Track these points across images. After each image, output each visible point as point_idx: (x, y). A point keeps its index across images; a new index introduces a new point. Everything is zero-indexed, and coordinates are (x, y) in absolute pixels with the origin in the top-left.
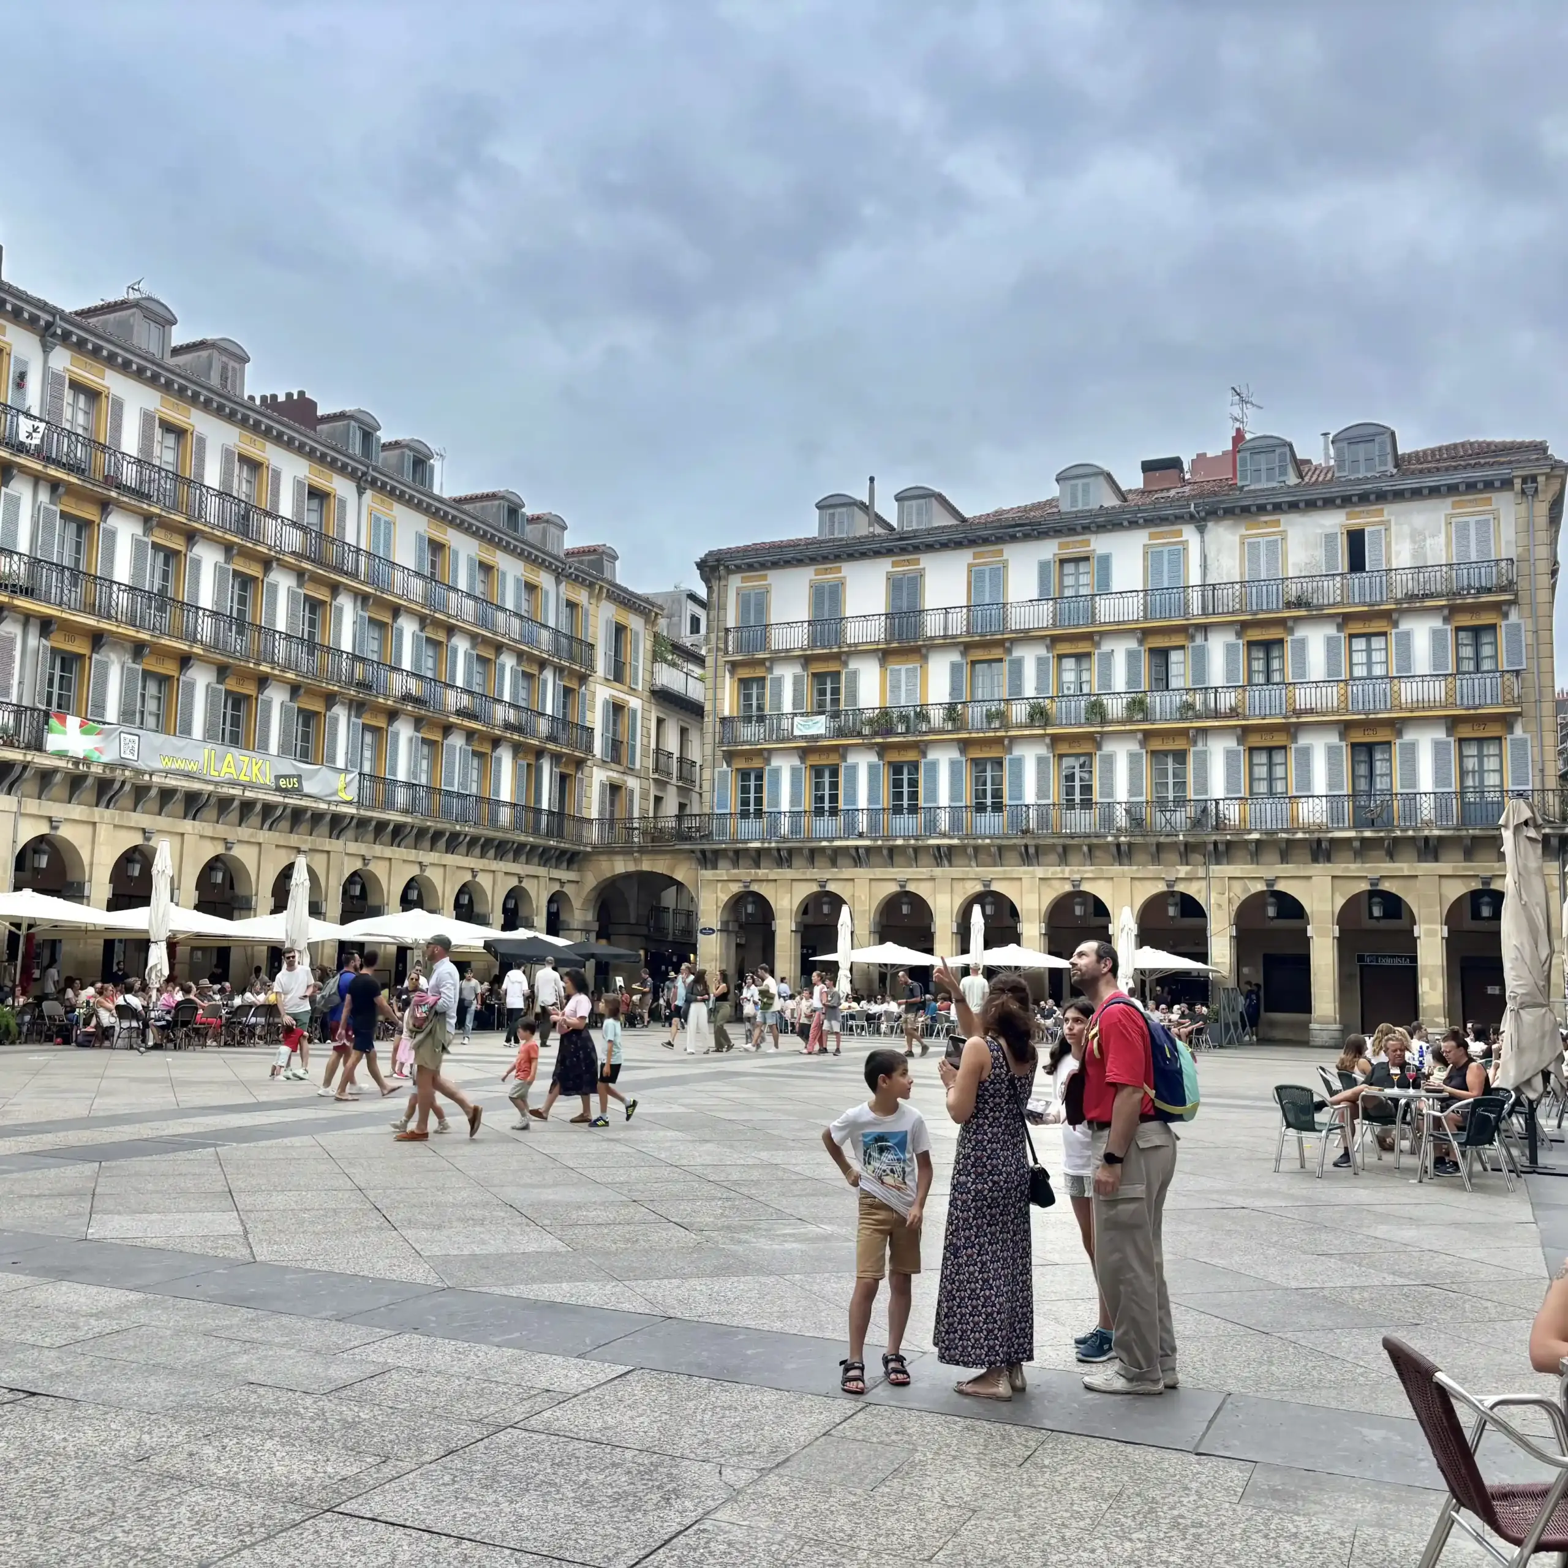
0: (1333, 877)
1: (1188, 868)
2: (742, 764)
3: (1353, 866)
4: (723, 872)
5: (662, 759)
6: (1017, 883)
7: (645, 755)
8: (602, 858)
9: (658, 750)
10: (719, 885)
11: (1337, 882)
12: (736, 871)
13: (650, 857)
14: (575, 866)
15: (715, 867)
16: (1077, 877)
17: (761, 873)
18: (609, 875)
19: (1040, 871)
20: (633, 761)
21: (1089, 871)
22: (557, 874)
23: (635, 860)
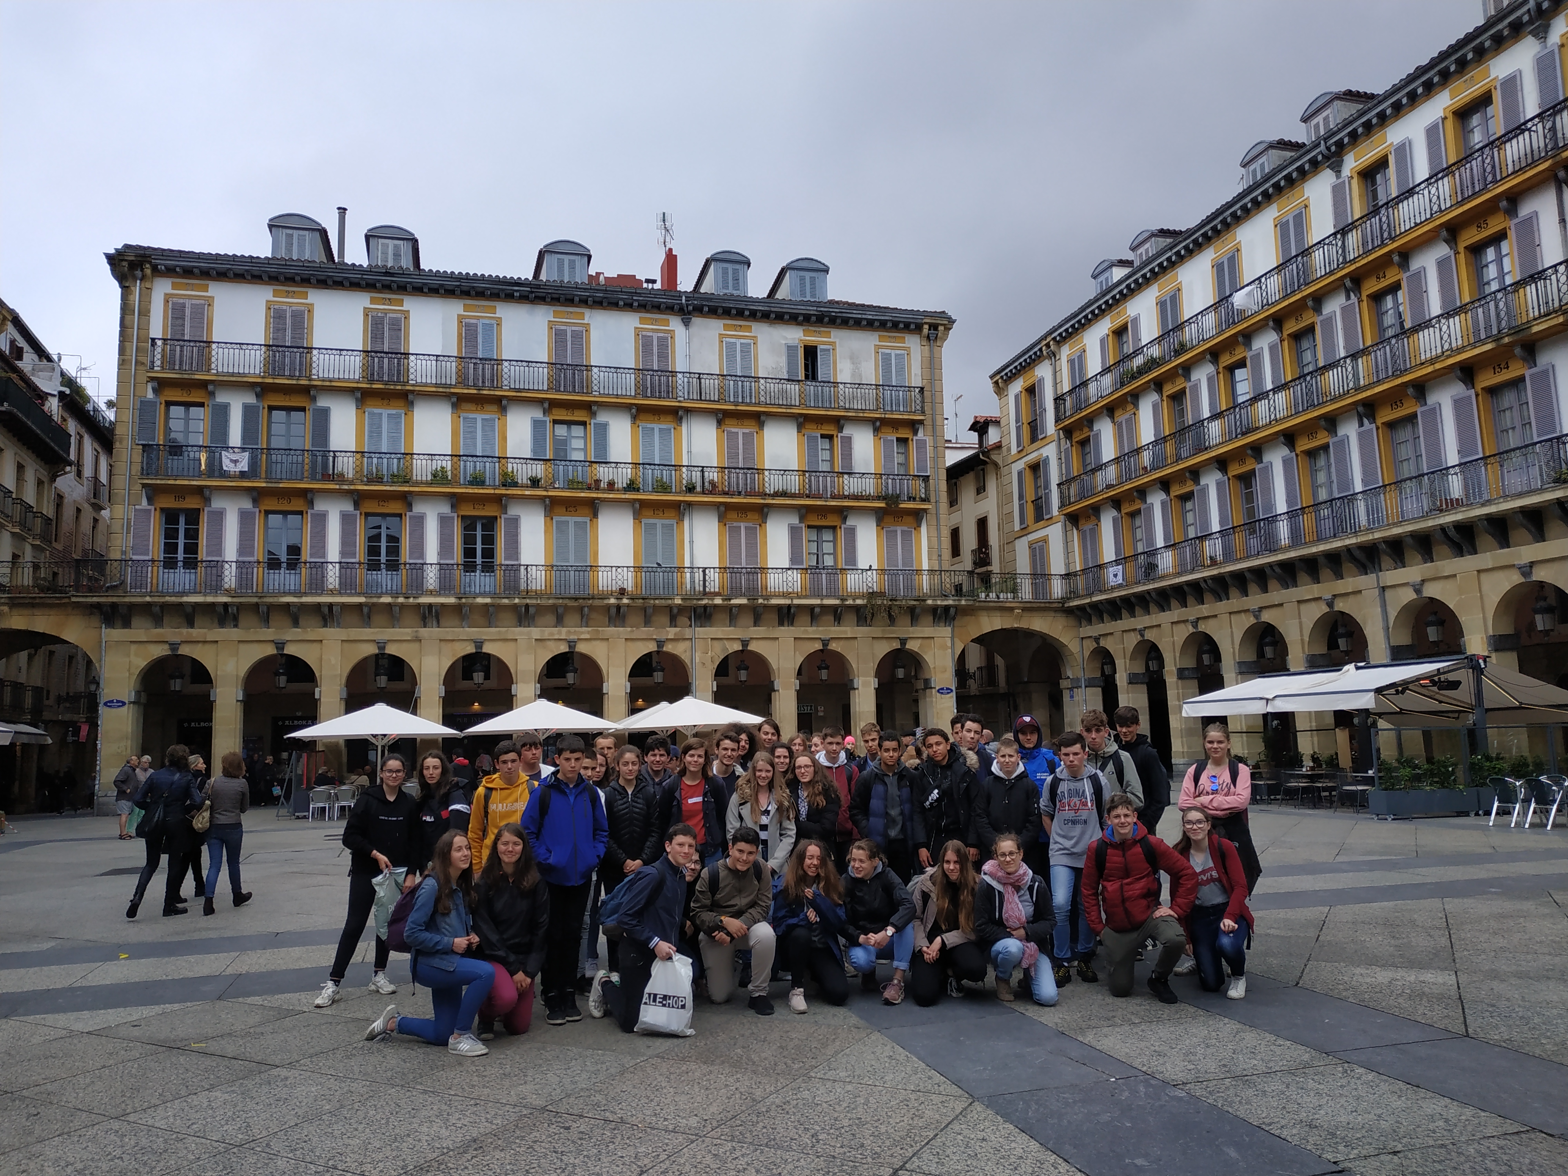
0: (795, 638)
1: (678, 629)
2: (169, 503)
3: (810, 629)
4: (140, 630)
6: (512, 644)
10: (133, 647)
11: (799, 642)
12: (160, 630)
13: (25, 612)
15: (126, 626)
16: (573, 637)
17: (196, 633)
19: (535, 632)
21: (585, 632)
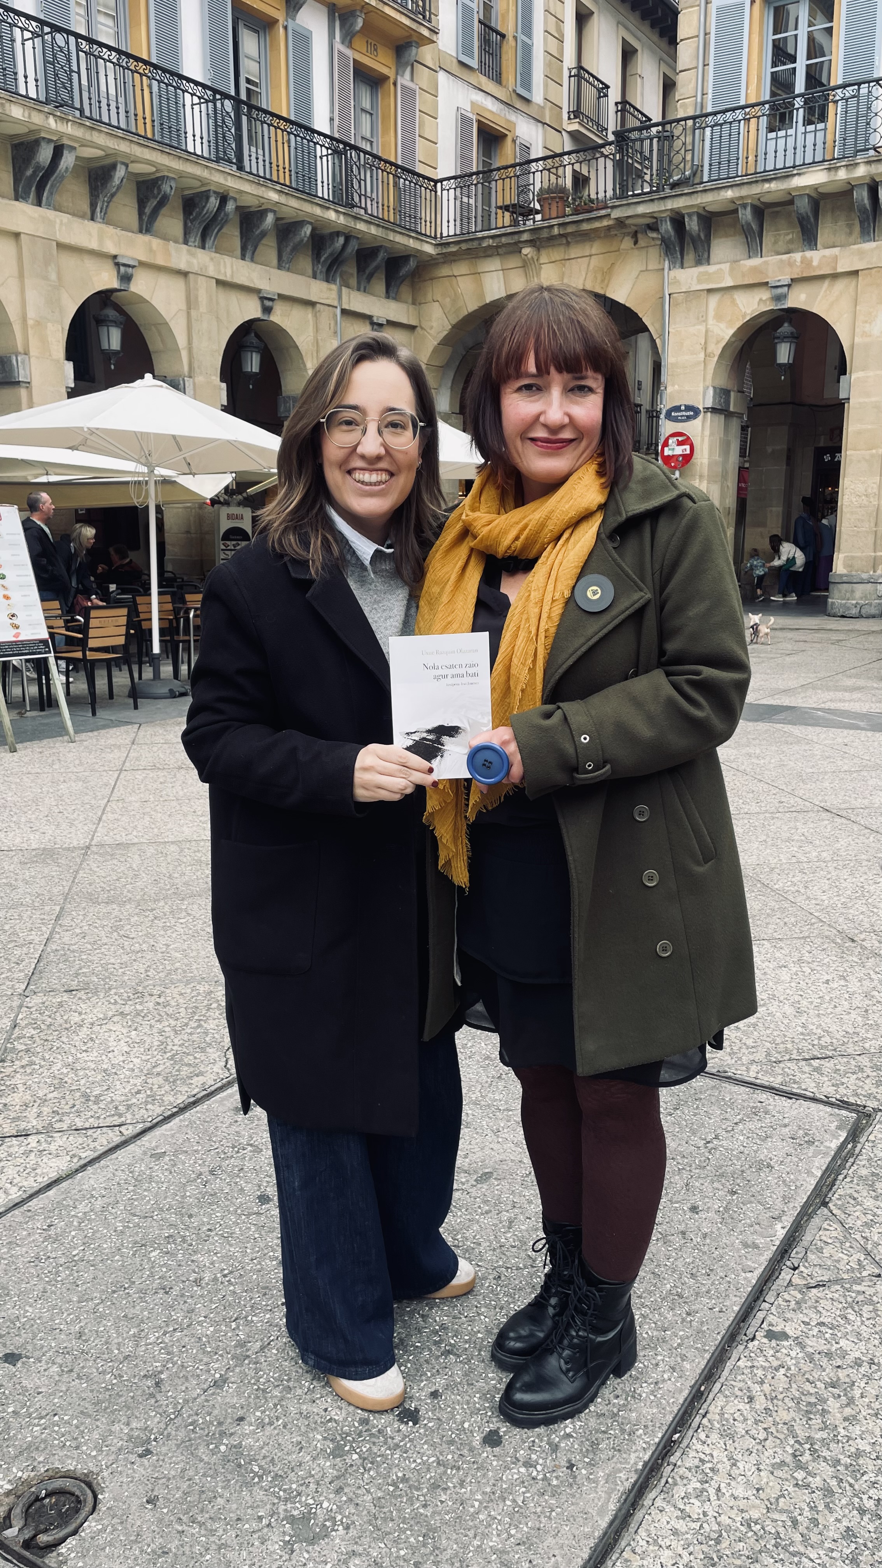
4: (723, 269)
5: (590, 93)
7: (552, 78)
8: (461, 268)
9: (581, 73)
10: (714, 300)
12: (756, 262)
13: (556, 254)
14: (405, 290)
15: (702, 259)
17: (818, 257)
18: (472, 306)
20: (527, 83)
22: (358, 302)
23: (525, 265)
